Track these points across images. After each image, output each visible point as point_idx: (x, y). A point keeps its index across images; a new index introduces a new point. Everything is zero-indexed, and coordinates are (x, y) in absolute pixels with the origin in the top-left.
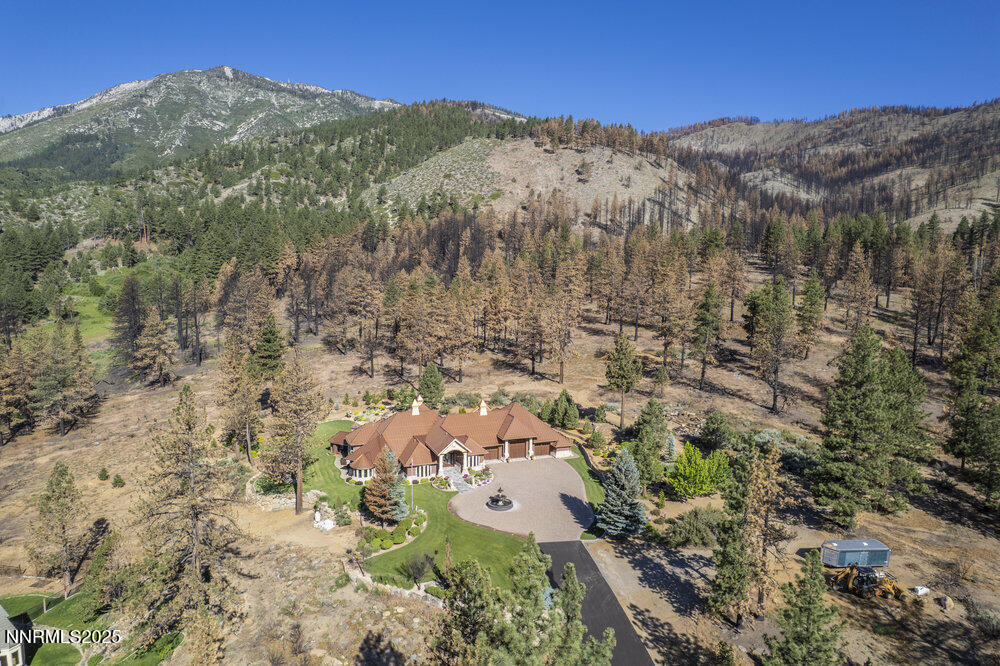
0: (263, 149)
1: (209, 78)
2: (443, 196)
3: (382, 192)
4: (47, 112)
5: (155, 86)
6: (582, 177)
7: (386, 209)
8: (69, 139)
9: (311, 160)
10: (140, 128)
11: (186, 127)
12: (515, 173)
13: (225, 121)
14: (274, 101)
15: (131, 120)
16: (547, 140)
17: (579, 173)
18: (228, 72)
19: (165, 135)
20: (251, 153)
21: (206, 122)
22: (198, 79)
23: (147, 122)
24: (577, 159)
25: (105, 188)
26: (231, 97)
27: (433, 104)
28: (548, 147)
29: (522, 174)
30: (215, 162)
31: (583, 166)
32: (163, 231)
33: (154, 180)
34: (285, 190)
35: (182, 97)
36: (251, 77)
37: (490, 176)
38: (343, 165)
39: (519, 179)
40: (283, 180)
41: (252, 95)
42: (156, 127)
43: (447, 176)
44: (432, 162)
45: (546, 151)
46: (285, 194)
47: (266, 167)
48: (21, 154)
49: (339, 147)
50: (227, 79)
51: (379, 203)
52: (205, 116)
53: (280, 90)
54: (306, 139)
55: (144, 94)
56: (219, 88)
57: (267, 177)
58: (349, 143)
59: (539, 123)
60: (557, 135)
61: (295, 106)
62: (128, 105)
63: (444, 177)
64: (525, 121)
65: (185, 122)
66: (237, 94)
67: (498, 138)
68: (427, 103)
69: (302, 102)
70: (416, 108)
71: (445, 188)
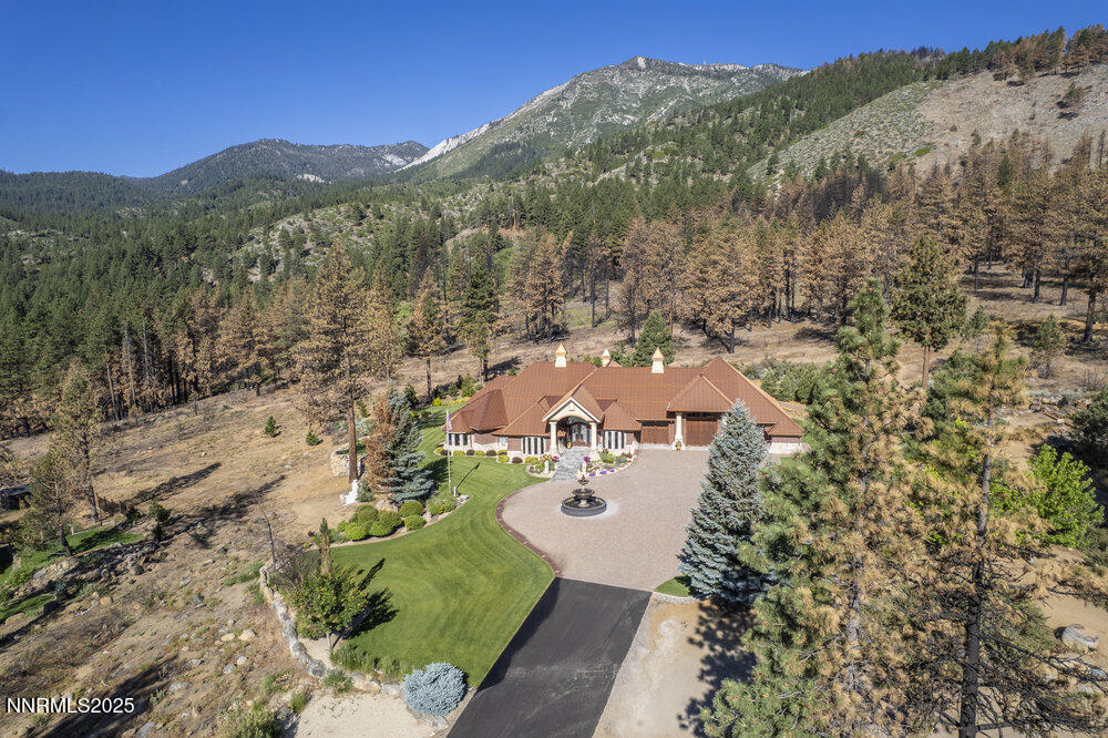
0: (656, 132)
1: (622, 71)
2: (848, 157)
3: (774, 161)
4: (484, 129)
5: (570, 88)
6: (1067, 111)
7: (776, 180)
8: (496, 150)
9: (703, 136)
10: (556, 131)
11: (598, 125)
12: (958, 120)
13: (635, 114)
14: (686, 86)
15: (550, 124)
16: (1013, 67)
17: (1061, 105)
18: (641, 62)
19: (577, 136)
20: (645, 138)
21: (616, 118)
22: (611, 73)
23: (563, 126)
24: (1064, 87)
25: (501, 184)
26: (641, 88)
27: (863, 56)
28: (1015, 78)
29: (967, 118)
31: (1070, 94)
32: (532, 218)
33: (544, 173)
34: (667, 170)
35: (595, 95)
36: (665, 64)
37: (919, 127)
38: (738, 138)
39: (962, 126)
40: (665, 160)
41: (664, 83)
42: (570, 129)
43: (859, 134)
44: (840, 123)
45: (1011, 83)
46: (666, 174)
47: (651, 147)
48: (460, 168)
49: (736, 118)
50: (640, 69)
51: (769, 174)
52: (615, 111)
53: (691, 73)
54: (705, 116)
55: (561, 97)
56: (630, 80)
57: (650, 157)
58: (747, 113)
59: (1006, 46)
60: (1031, 58)
61: (708, 89)
62: (546, 110)
63: (856, 135)
64: (982, 48)
65: (596, 120)
66: (648, 84)
67: (939, 78)
68: (856, 56)
69: (717, 84)
70: (839, 66)
71: (854, 148)
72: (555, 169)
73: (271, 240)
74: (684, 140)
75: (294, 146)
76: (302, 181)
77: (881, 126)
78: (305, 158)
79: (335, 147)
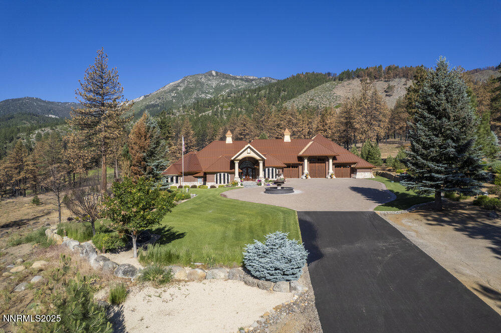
0: (223, 99)
1: (205, 76)
4: (142, 98)
5: (183, 82)
6: (388, 94)
8: (148, 106)
9: (244, 100)
10: (176, 100)
11: (195, 98)
12: (349, 95)
13: (211, 94)
14: (233, 84)
15: (173, 97)
16: (367, 77)
17: (386, 92)
18: (214, 73)
19: (186, 103)
20: (217, 101)
21: (203, 95)
22: (201, 77)
23: (179, 97)
24: (386, 85)
26: (214, 84)
27: (307, 73)
28: (368, 81)
29: (353, 95)
30: (201, 106)
31: (388, 88)
33: (173, 114)
34: (230, 113)
35: (193, 85)
36: (224, 75)
37: (335, 97)
38: (259, 101)
40: (229, 109)
41: (224, 82)
42: (182, 99)
44: (303, 95)
46: (230, 115)
47: (222, 104)
49: (258, 94)
50: (213, 76)
52: (203, 93)
53: (235, 79)
54: (244, 93)
55: (178, 86)
56: (209, 80)
57: (222, 107)
58: (263, 92)
59: (363, 70)
60: (373, 74)
61: (243, 85)
62: (172, 91)
63: (310, 100)
64: (354, 70)
65: (194, 96)
66: (217, 82)
67: (339, 80)
68: (304, 73)
69: (246, 84)
70: (298, 76)
71: (310, 105)
72: (178, 113)
73: (31, 138)
74: (236, 101)
75: (44, 102)
76: (48, 117)
77: (320, 97)
78: (50, 107)
79: (66, 103)
